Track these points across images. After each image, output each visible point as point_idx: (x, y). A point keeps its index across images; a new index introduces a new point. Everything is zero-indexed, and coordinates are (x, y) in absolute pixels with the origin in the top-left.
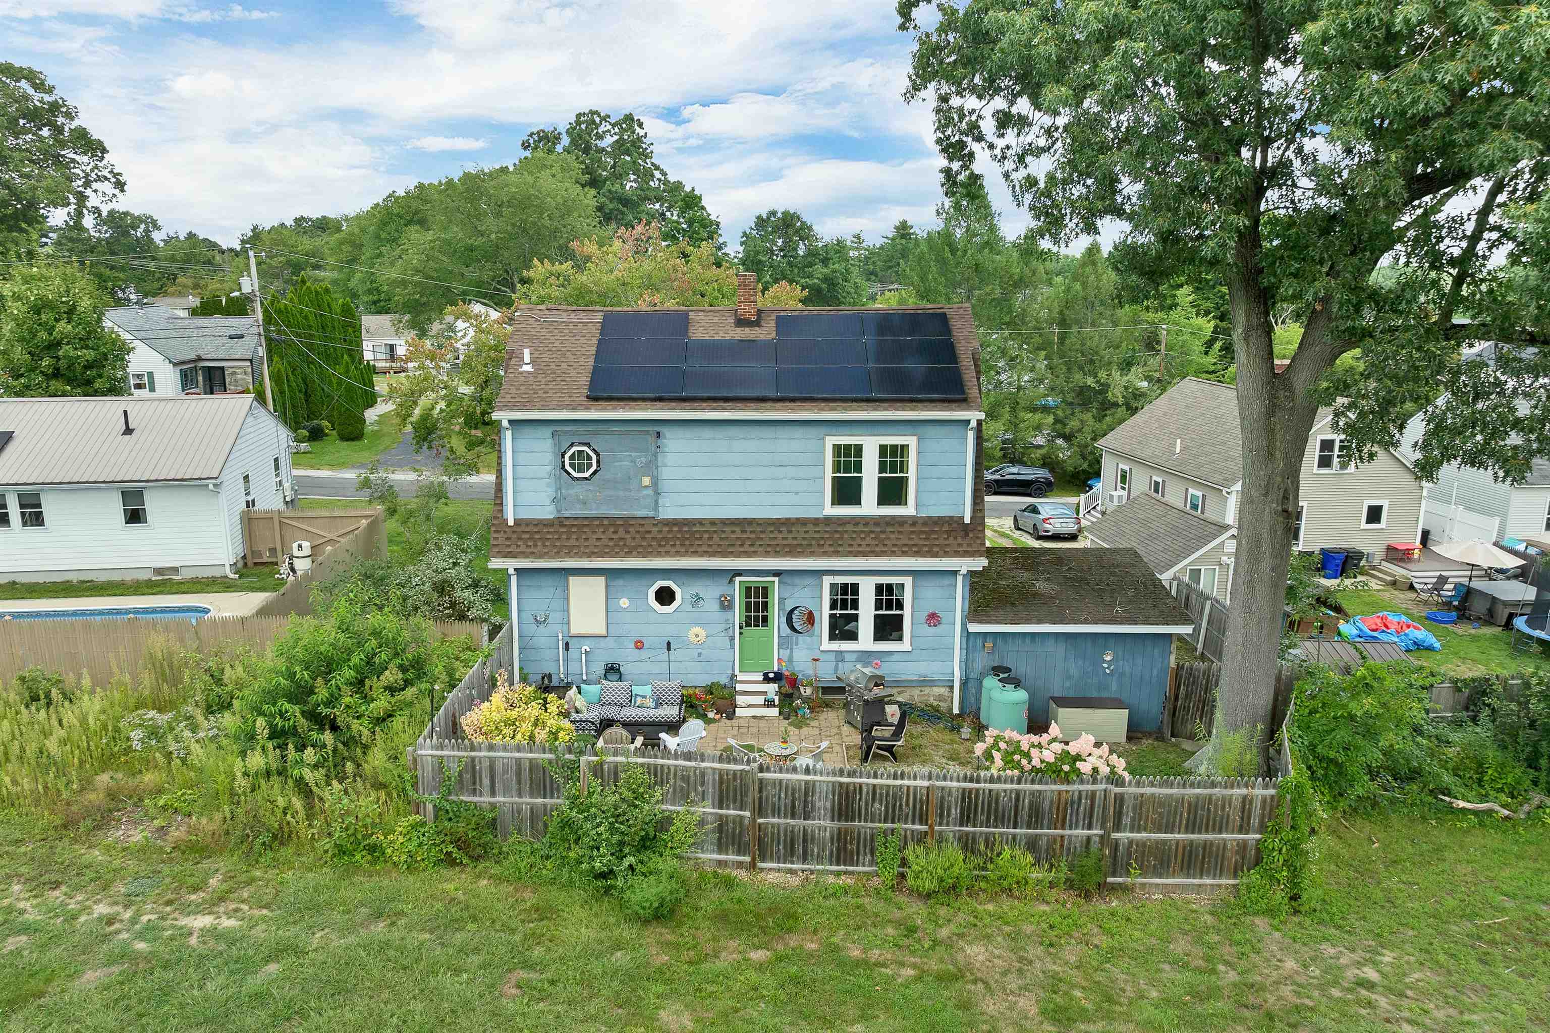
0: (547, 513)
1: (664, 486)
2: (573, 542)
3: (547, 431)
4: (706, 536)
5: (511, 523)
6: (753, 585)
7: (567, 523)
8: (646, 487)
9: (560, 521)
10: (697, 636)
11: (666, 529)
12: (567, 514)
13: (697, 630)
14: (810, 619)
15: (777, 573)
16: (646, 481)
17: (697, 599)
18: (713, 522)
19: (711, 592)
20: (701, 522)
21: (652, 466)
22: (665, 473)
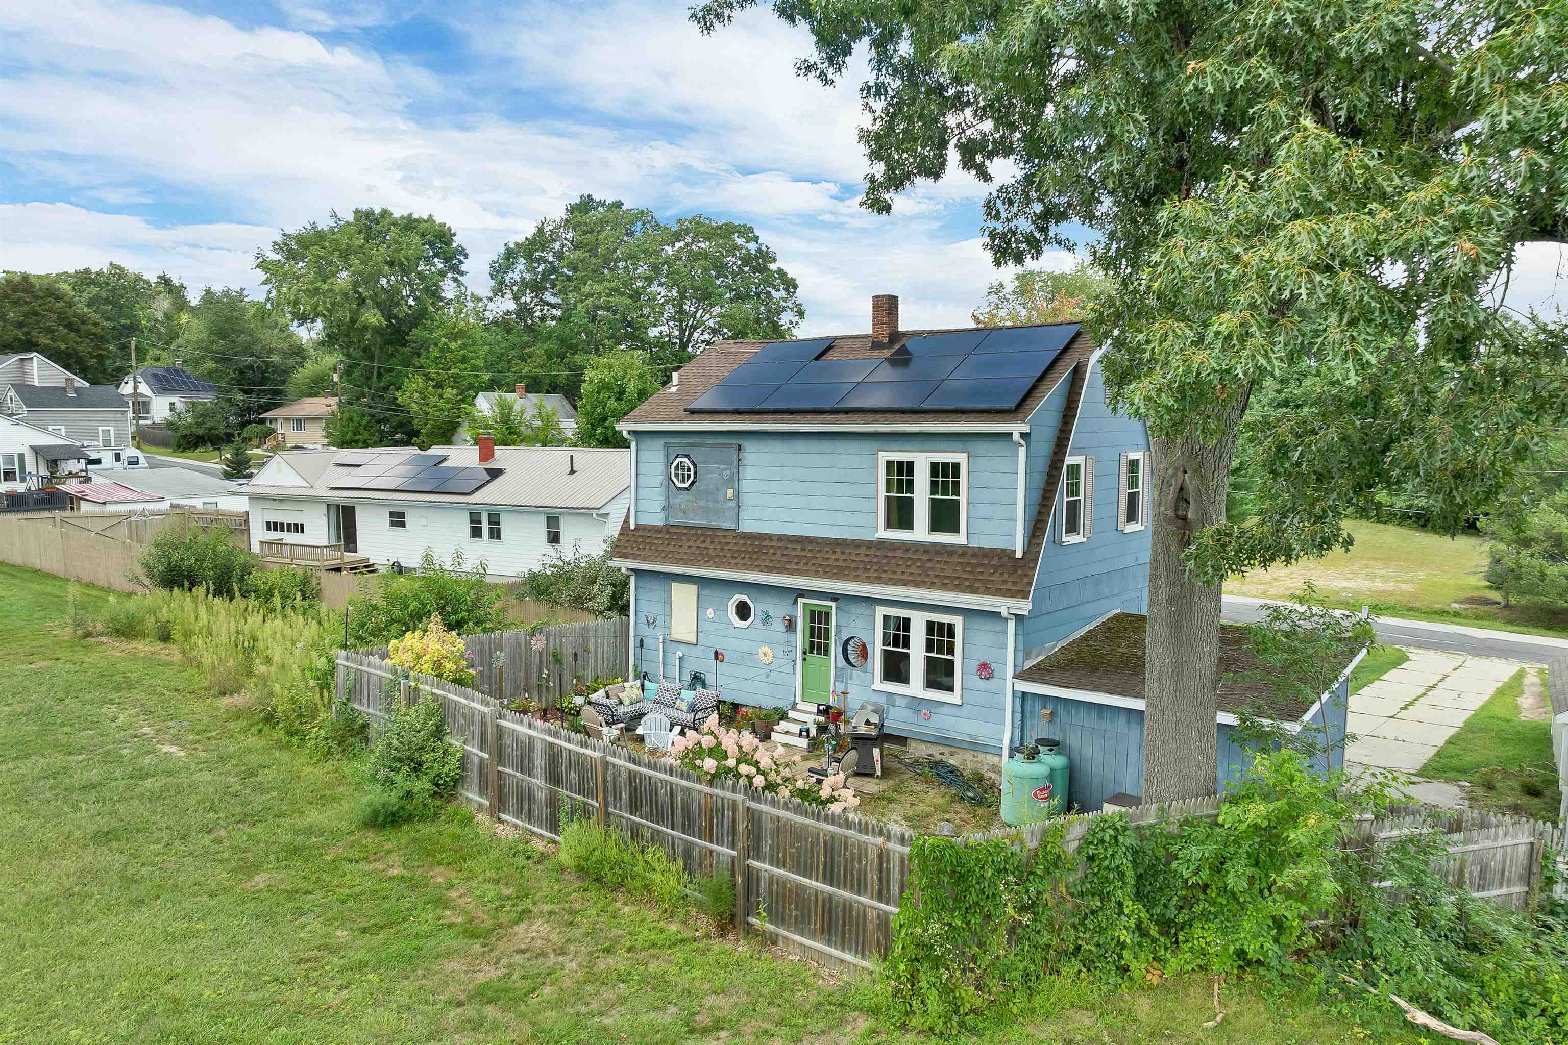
0: (657, 520)
1: (746, 499)
2: (670, 548)
3: (660, 443)
4: (771, 551)
5: (632, 527)
6: (817, 609)
7: (672, 531)
8: (730, 499)
9: (667, 529)
10: (765, 655)
11: (742, 542)
12: (672, 522)
13: (766, 649)
14: (864, 653)
15: (835, 597)
16: (730, 493)
17: (767, 617)
18: (780, 538)
19: (779, 609)
20: (770, 537)
21: (735, 479)
22: (745, 486)
